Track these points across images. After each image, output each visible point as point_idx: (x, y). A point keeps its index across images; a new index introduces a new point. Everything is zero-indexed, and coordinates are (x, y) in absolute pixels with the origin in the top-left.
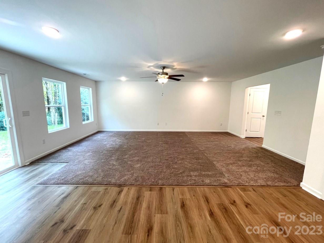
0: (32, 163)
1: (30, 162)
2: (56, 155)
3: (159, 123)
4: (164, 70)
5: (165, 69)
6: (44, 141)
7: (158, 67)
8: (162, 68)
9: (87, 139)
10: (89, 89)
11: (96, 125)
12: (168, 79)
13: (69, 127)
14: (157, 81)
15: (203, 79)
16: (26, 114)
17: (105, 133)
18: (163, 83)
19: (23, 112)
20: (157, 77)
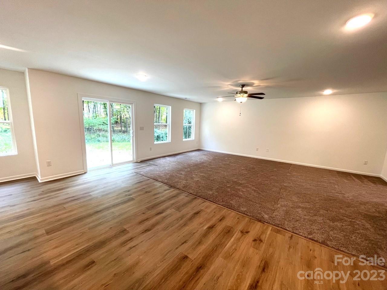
0: (142, 162)
1: (141, 161)
2: (156, 160)
3: (258, 148)
4: (243, 88)
5: (245, 87)
6: (151, 148)
7: (237, 85)
8: (241, 87)
9: (183, 154)
10: (193, 111)
11: (197, 143)
12: (247, 98)
13: (170, 141)
14: (235, 100)
15: (323, 92)
16: (142, 129)
17: (202, 151)
18: (241, 102)
19: (140, 127)
20: (236, 96)
